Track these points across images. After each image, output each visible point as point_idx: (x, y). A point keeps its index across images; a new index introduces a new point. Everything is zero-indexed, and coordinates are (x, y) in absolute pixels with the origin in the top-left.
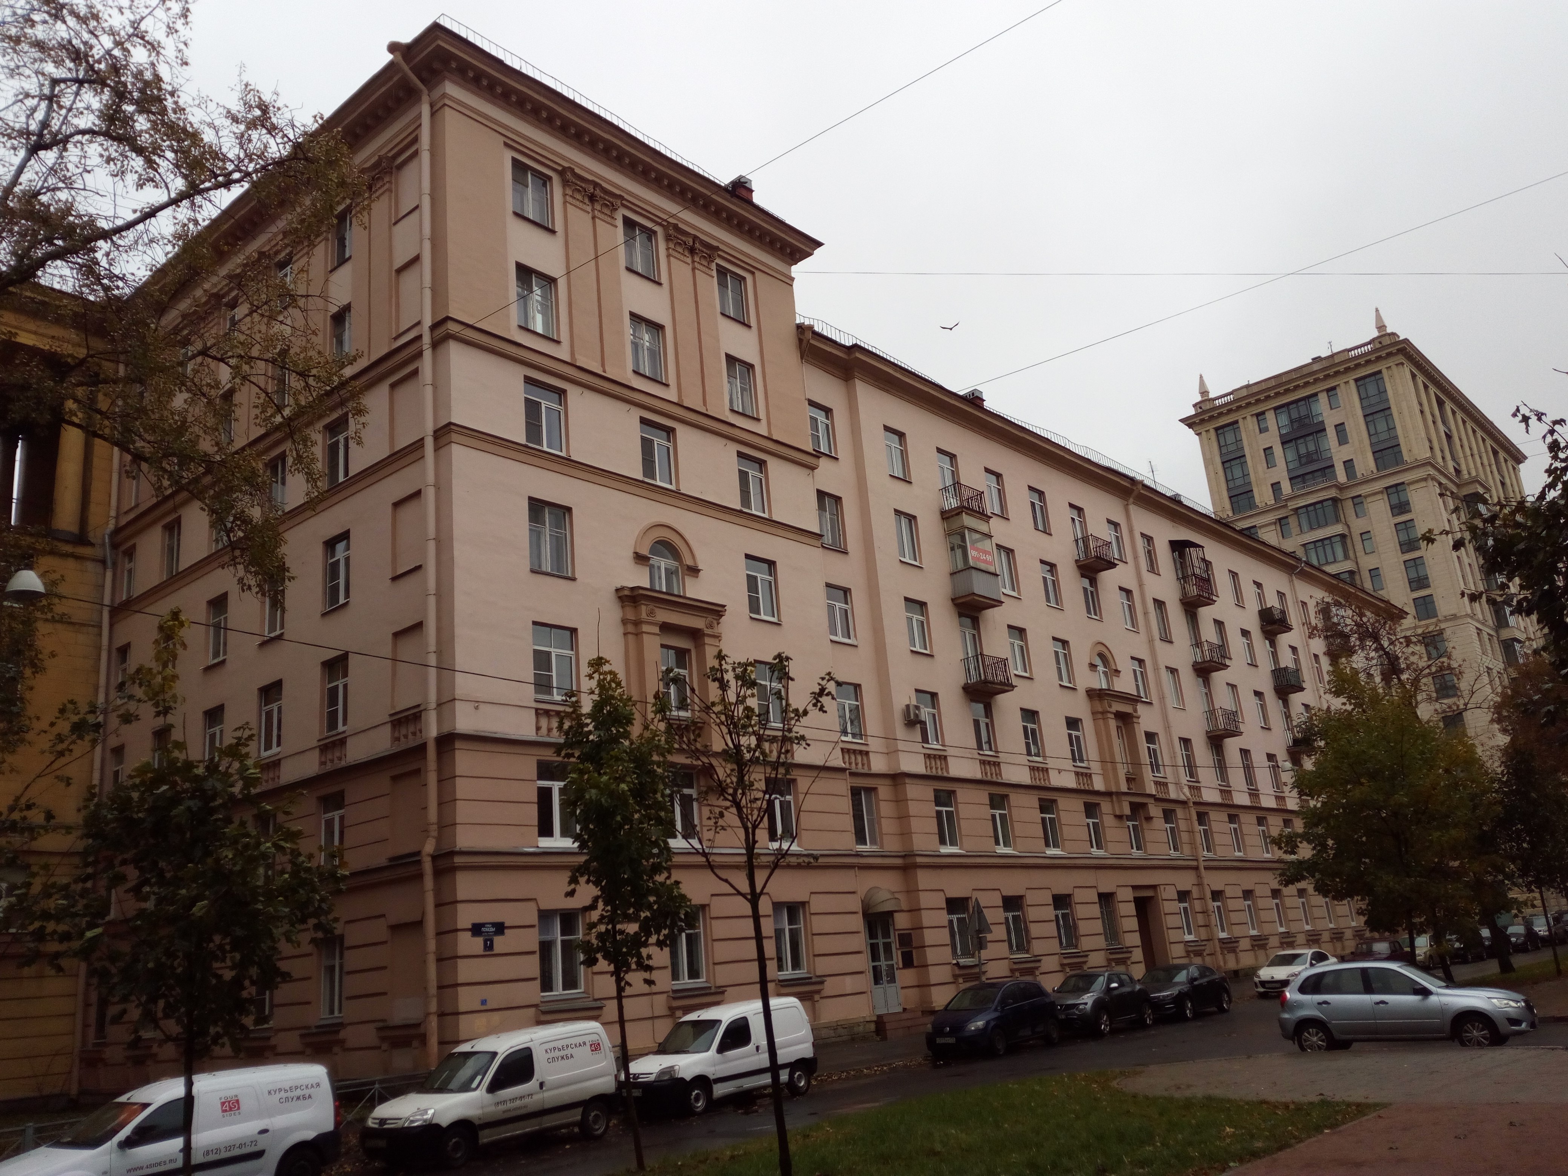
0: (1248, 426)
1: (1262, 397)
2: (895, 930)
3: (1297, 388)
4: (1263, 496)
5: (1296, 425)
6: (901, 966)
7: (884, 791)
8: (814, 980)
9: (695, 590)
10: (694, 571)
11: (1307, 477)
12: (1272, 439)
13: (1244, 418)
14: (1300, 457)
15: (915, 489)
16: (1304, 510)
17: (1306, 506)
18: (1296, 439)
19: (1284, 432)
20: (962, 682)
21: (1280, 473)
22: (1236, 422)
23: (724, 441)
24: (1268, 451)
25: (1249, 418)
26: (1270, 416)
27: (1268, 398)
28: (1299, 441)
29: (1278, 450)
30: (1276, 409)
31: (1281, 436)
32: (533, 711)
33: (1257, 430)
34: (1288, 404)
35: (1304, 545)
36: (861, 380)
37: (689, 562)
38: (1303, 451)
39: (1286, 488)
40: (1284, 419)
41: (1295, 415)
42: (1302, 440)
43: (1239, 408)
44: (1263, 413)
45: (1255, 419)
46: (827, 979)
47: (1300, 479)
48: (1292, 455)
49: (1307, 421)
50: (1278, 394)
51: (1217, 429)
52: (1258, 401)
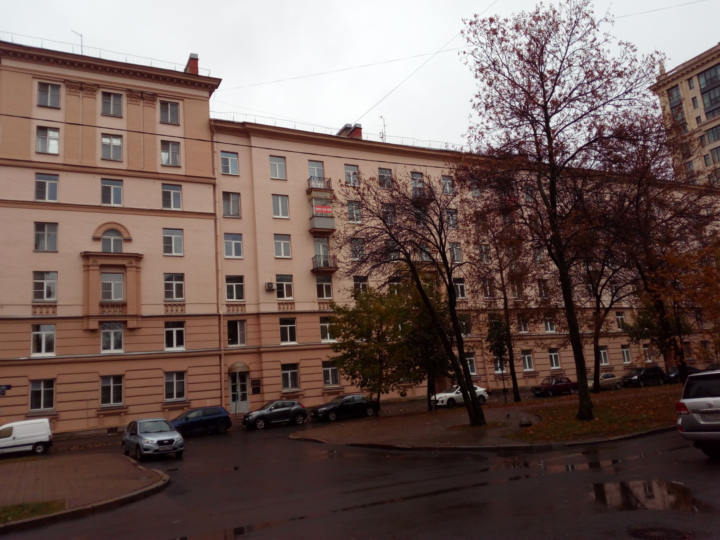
0: (684, 86)
1: (689, 69)
2: (250, 379)
3: (708, 61)
4: (692, 125)
5: (709, 83)
6: (251, 393)
7: (250, 321)
8: (187, 402)
9: (127, 249)
10: (129, 240)
11: (715, 111)
12: (696, 92)
13: (681, 82)
14: (711, 100)
15: (289, 183)
16: (711, 131)
17: (712, 129)
18: (709, 91)
19: (702, 87)
20: (312, 268)
21: (701, 112)
22: (677, 85)
23: (153, 180)
24: (694, 99)
25: (684, 82)
26: (695, 79)
27: (693, 70)
28: (711, 92)
29: (699, 98)
30: (698, 75)
31: (701, 90)
32: (31, 306)
33: (688, 88)
34: (704, 72)
35: (711, 150)
36: (254, 136)
37: (126, 236)
38: (713, 97)
39: (704, 118)
40: (703, 80)
41: (708, 77)
42: (712, 91)
43: (678, 77)
44: (691, 78)
45: (687, 82)
46: (191, 401)
47: (711, 113)
48: (707, 101)
49: (715, 80)
50: (698, 67)
51: (668, 90)
52: (688, 72)
